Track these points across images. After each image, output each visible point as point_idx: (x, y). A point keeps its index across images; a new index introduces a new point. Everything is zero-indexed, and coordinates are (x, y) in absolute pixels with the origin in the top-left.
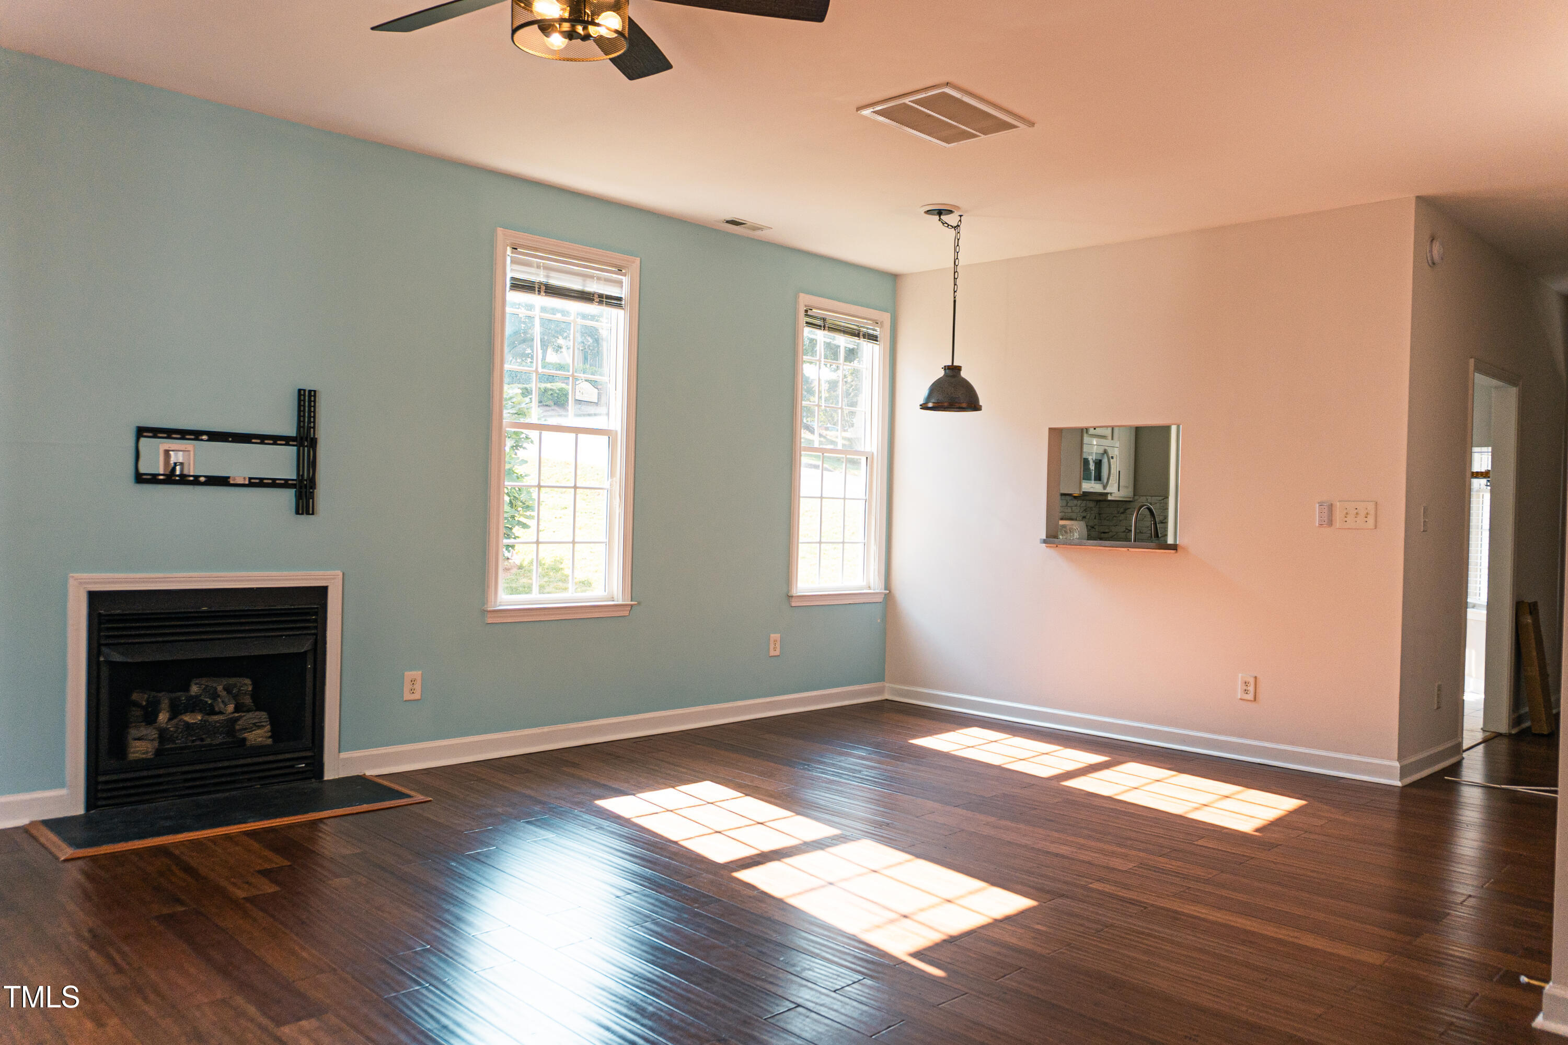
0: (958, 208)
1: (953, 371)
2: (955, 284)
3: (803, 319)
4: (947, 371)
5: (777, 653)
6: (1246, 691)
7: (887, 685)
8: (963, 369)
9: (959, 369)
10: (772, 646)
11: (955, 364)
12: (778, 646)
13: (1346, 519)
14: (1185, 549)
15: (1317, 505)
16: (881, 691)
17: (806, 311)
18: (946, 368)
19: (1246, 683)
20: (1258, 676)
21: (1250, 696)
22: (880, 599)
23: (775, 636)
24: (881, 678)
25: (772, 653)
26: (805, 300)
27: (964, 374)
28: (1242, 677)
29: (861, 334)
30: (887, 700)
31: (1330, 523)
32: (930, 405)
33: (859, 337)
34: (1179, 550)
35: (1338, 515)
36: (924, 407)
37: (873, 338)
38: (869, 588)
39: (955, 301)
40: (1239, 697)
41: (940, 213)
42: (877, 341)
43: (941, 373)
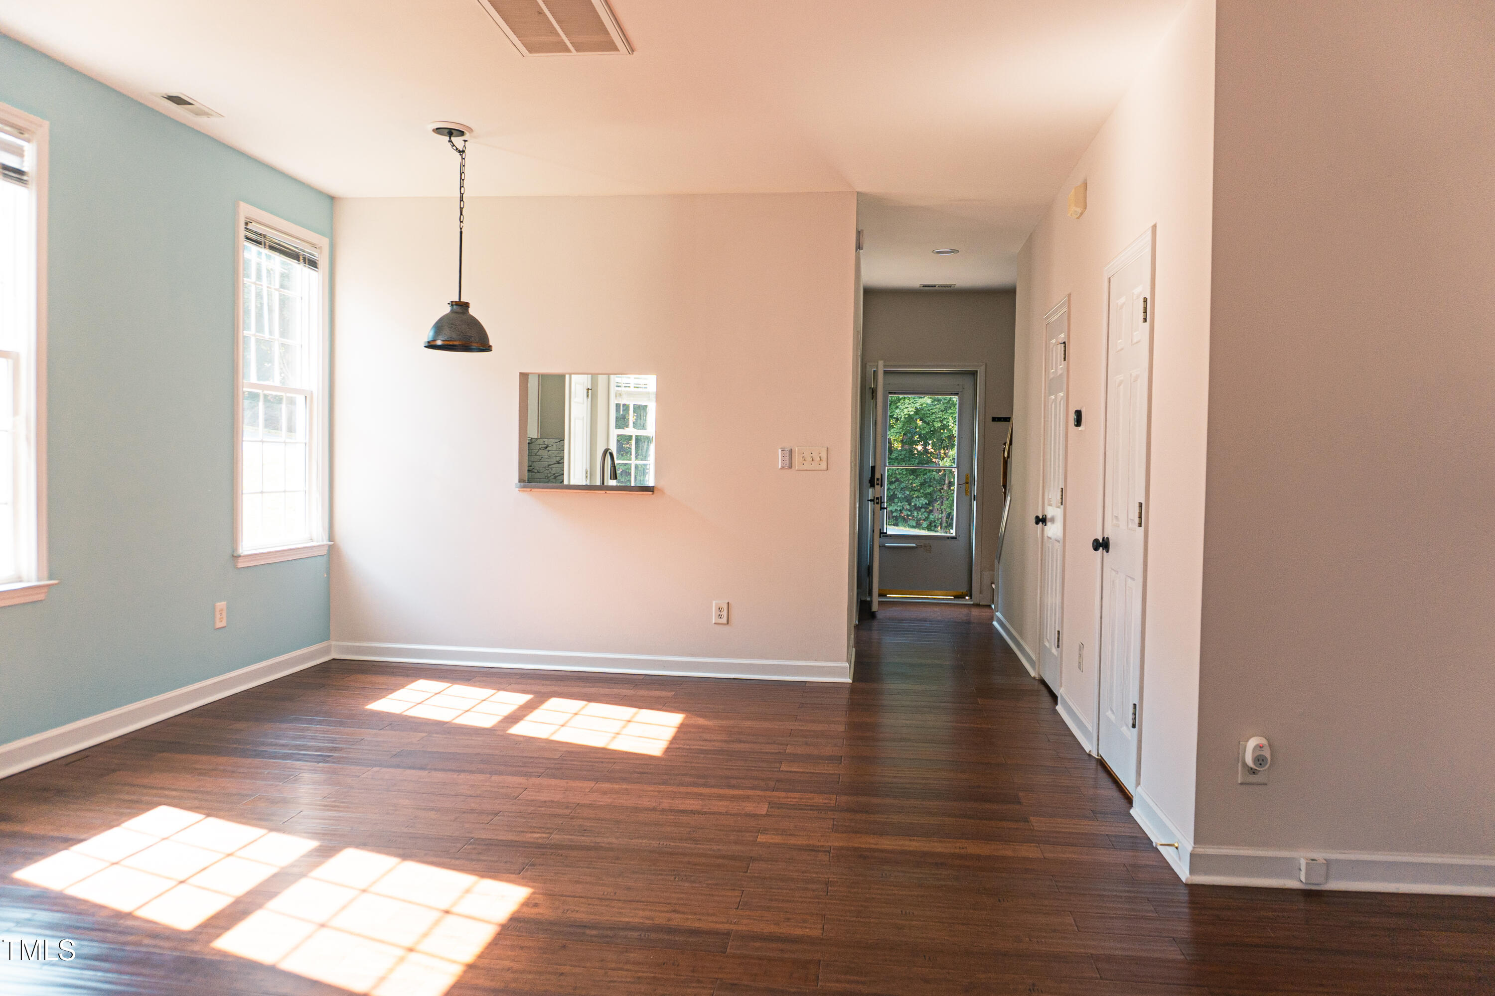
0: (471, 130)
1: (461, 307)
2: (461, 214)
3: (242, 233)
4: (455, 307)
5: (223, 624)
6: (720, 616)
7: (333, 643)
8: (471, 306)
9: (466, 306)
10: (218, 616)
11: (462, 300)
12: (224, 615)
13: (804, 462)
14: (662, 491)
15: (780, 450)
16: (327, 650)
17: (247, 224)
18: (452, 304)
19: (720, 609)
20: (730, 602)
21: (724, 620)
22: (324, 551)
23: (221, 605)
24: (327, 637)
25: (219, 625)
26: (246, 210)
27: (472, 311)
28: (716, 603)
29: (301, 258)
30: (334, 659)
31: (790, 467)
32: (439, 343)
33: (299, 261)
34: (655, 491)
35: (797, 459)
36: (431, 346)
37: (313, 264)
38: (312, 540)
39: (461, 233)
40: (714, 622)
41: (451, 133)
42: (316, 268)
43: (447, 309)
